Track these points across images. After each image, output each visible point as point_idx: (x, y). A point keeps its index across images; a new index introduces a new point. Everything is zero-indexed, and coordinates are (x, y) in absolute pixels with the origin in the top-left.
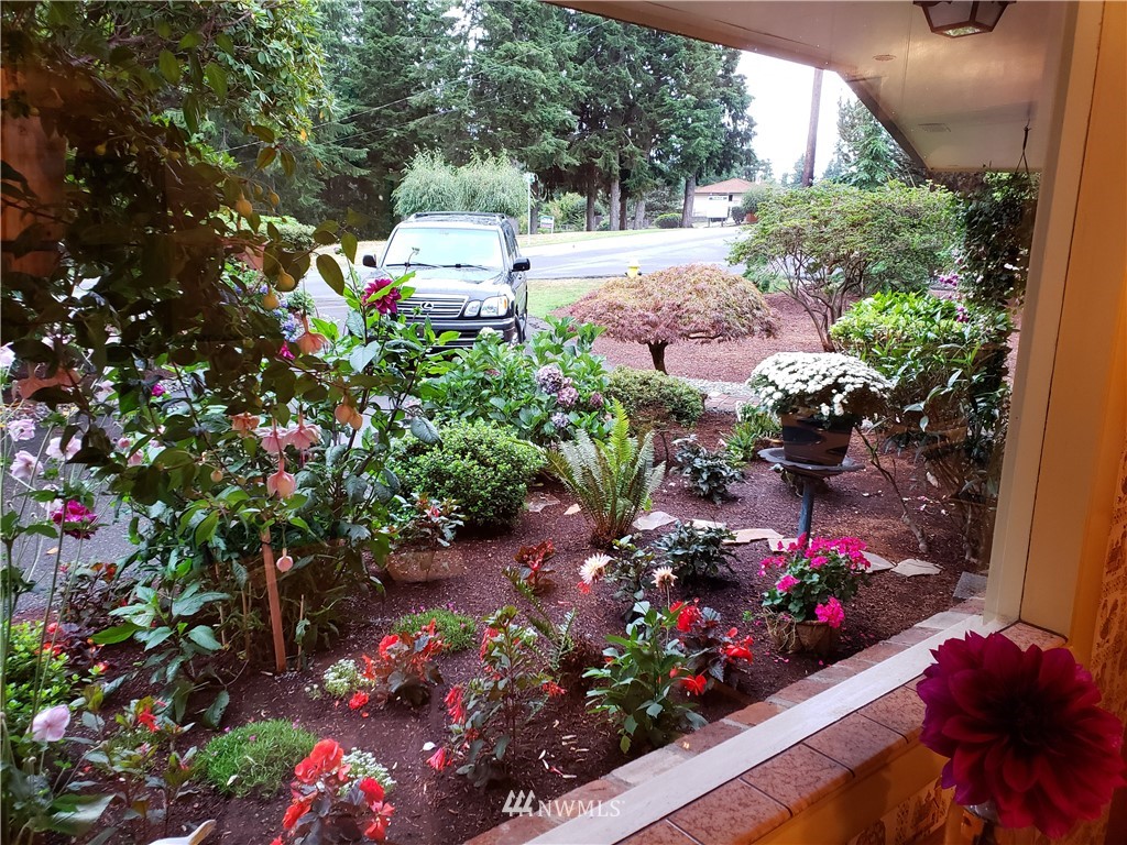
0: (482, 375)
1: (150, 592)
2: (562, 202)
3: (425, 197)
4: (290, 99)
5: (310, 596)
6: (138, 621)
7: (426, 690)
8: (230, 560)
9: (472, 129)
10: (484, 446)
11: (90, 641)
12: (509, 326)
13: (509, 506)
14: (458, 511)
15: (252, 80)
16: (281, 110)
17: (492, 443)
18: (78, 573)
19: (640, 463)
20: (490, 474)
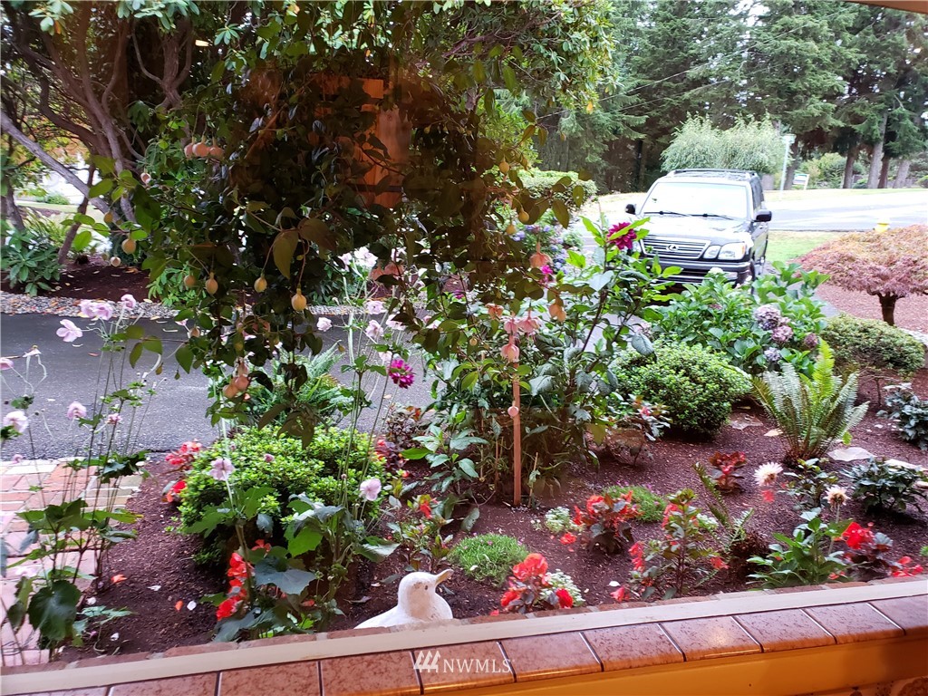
0: (705, 307)
1: (439, 430)
2: (821, 161)
3: (691, 156)
4: (583, 78)
5: (542, 456)
6: (428, 446)
7: (620, 544)
8: (491, 417)
9: (742, 96)
10: (697, 367)
11: (400, 455)
12: (744, 269)
13: (713, 419)
14: (665, 415)
15: (556, 64)
16: (575, 87)
17: (705, 365)
18: (399, 411)
19: (840, 399)
20: (699, 390)
